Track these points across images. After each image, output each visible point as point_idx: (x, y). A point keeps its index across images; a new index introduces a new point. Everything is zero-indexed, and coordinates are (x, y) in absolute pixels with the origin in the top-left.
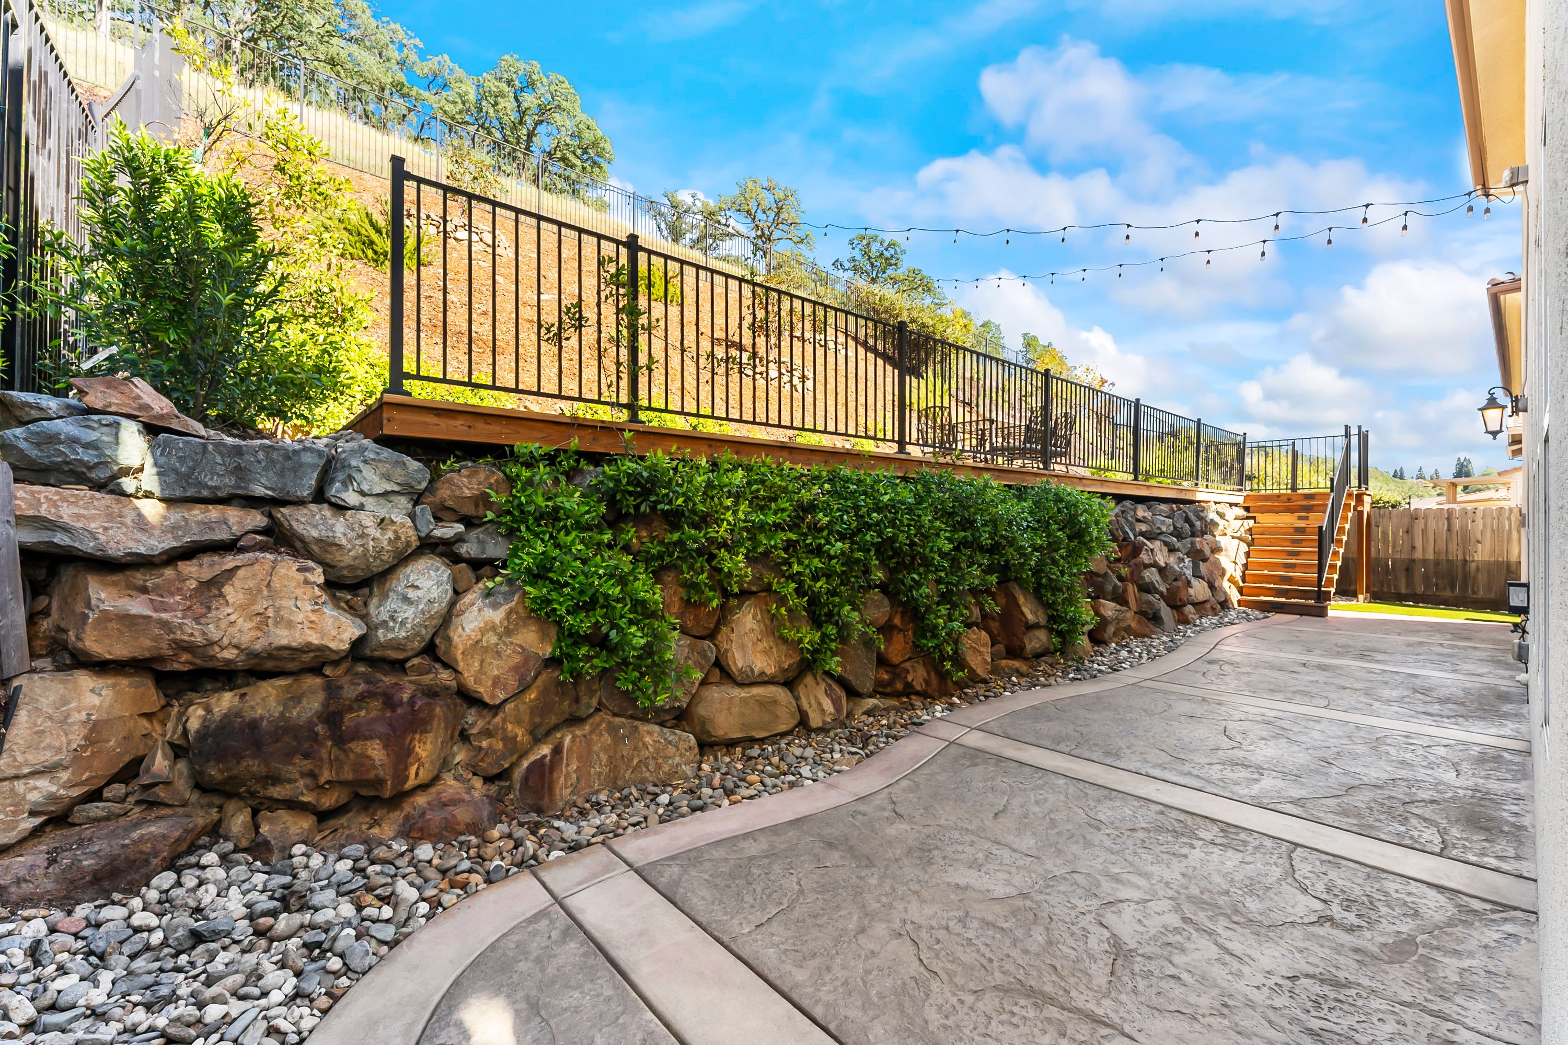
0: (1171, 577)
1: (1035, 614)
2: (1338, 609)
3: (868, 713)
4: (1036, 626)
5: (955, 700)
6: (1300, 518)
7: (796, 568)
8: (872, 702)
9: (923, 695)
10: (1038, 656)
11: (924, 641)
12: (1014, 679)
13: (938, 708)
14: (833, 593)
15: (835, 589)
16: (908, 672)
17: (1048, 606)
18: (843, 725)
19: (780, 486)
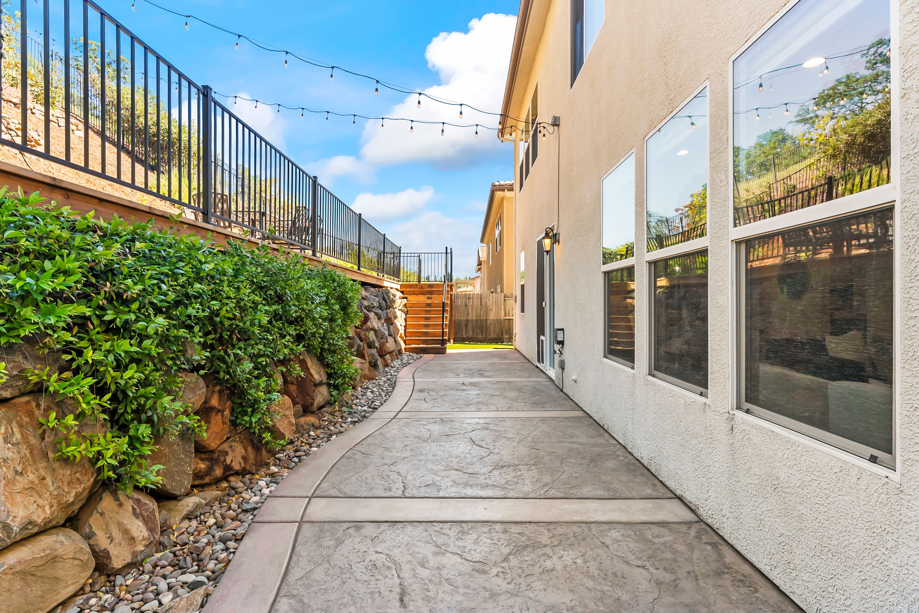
0: (380, 337)
1: (319, 373)
2: (452, 348)
3: (188, 517)
4: (321, 384)
5: (274, 469)
6: (428, 298)
7: (90, 355)
8: (191, 502)
9: (242, 473)
10: (320, 408)
11: (247, 418)
12: (312, 433)
13: (262, 483)
14: (145, 383)
15: (147, 378)
16: (227, 453)
17: (327, 366)
18: (161, 546)
19: (58, 239)
